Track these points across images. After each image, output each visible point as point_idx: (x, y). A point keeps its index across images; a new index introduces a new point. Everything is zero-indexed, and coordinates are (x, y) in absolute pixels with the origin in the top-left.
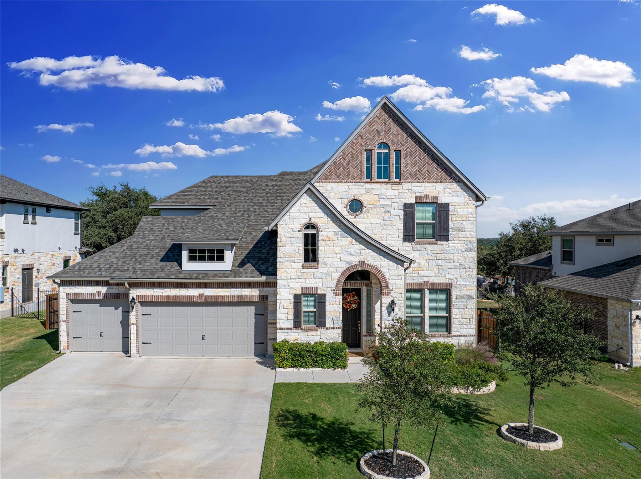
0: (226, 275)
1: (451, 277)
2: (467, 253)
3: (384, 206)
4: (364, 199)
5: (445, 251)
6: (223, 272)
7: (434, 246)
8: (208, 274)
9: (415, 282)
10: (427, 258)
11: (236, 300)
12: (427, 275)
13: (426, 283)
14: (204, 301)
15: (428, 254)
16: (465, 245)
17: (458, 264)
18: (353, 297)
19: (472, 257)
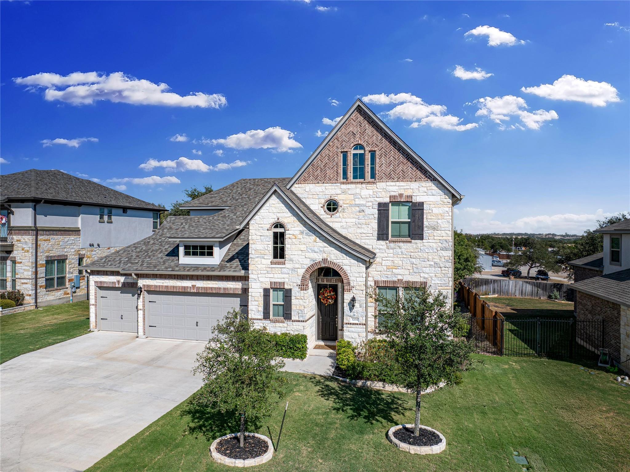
0: (213, 269)
1: (426, 276)
2: (442, 252)
3: (358, 205)
4: (340, 199)
5: (419, 250)
6: (211, 266)
7: (409, 244)
8: (199, 268)
9: (389, 280)
10: (401, 256)
11: (222, 292)
12: (401, 273)
13: (400, 281)
14: (196, 291)
15: (402, 252)
16: (440, 244)
17: (433, 263)
18: (330, 292)
19: (448, 256)
